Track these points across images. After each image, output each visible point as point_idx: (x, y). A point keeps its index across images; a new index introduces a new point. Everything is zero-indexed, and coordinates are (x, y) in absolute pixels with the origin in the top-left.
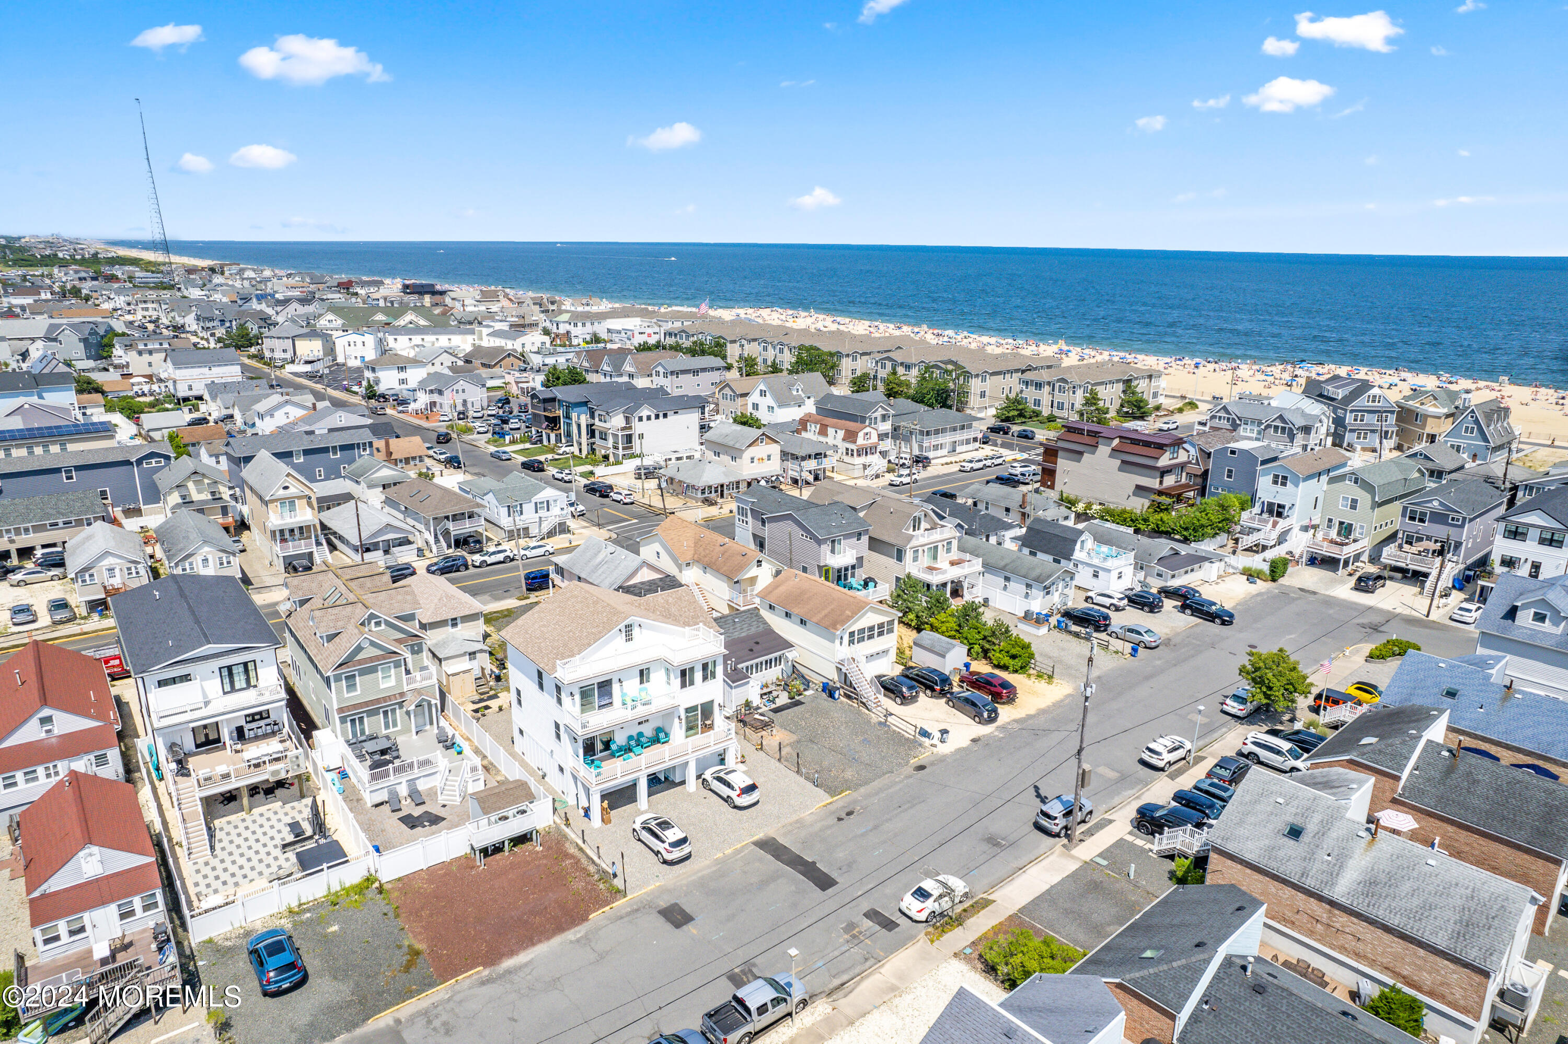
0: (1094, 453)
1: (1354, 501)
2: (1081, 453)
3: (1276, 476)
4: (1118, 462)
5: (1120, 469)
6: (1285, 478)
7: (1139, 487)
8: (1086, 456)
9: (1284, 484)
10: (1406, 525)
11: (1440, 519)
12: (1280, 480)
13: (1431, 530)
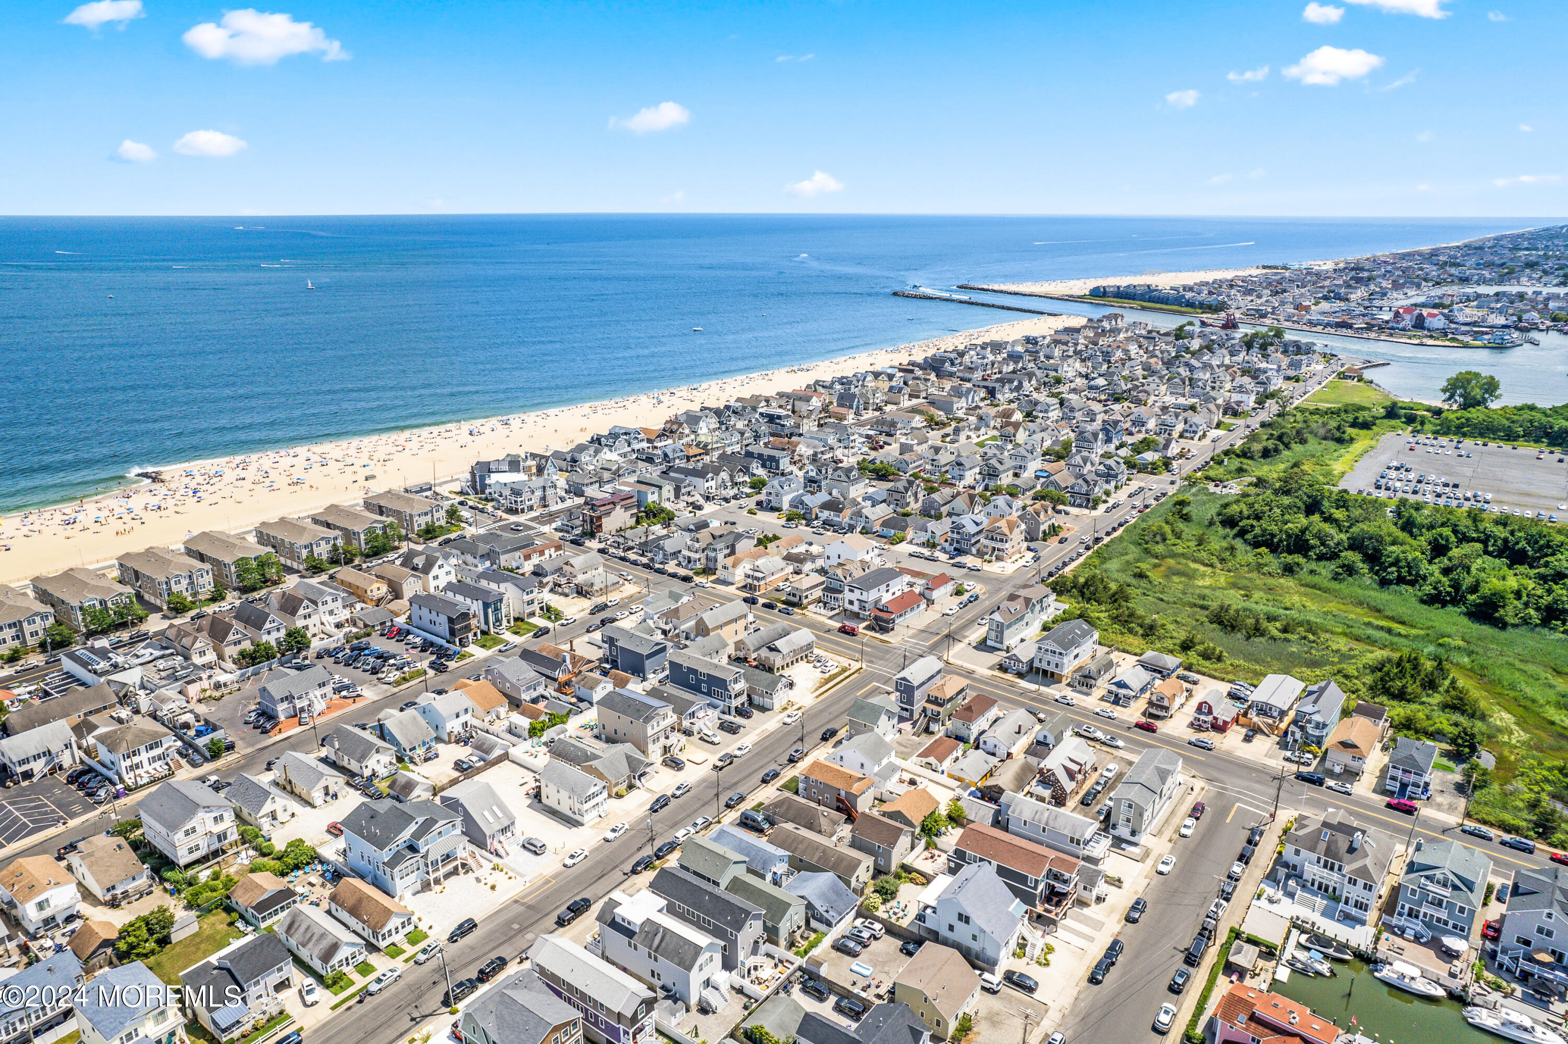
3: (651, 492)
10: (683, 491)
11: (689, 485)
12: (653, 493)
13: (688, 489)
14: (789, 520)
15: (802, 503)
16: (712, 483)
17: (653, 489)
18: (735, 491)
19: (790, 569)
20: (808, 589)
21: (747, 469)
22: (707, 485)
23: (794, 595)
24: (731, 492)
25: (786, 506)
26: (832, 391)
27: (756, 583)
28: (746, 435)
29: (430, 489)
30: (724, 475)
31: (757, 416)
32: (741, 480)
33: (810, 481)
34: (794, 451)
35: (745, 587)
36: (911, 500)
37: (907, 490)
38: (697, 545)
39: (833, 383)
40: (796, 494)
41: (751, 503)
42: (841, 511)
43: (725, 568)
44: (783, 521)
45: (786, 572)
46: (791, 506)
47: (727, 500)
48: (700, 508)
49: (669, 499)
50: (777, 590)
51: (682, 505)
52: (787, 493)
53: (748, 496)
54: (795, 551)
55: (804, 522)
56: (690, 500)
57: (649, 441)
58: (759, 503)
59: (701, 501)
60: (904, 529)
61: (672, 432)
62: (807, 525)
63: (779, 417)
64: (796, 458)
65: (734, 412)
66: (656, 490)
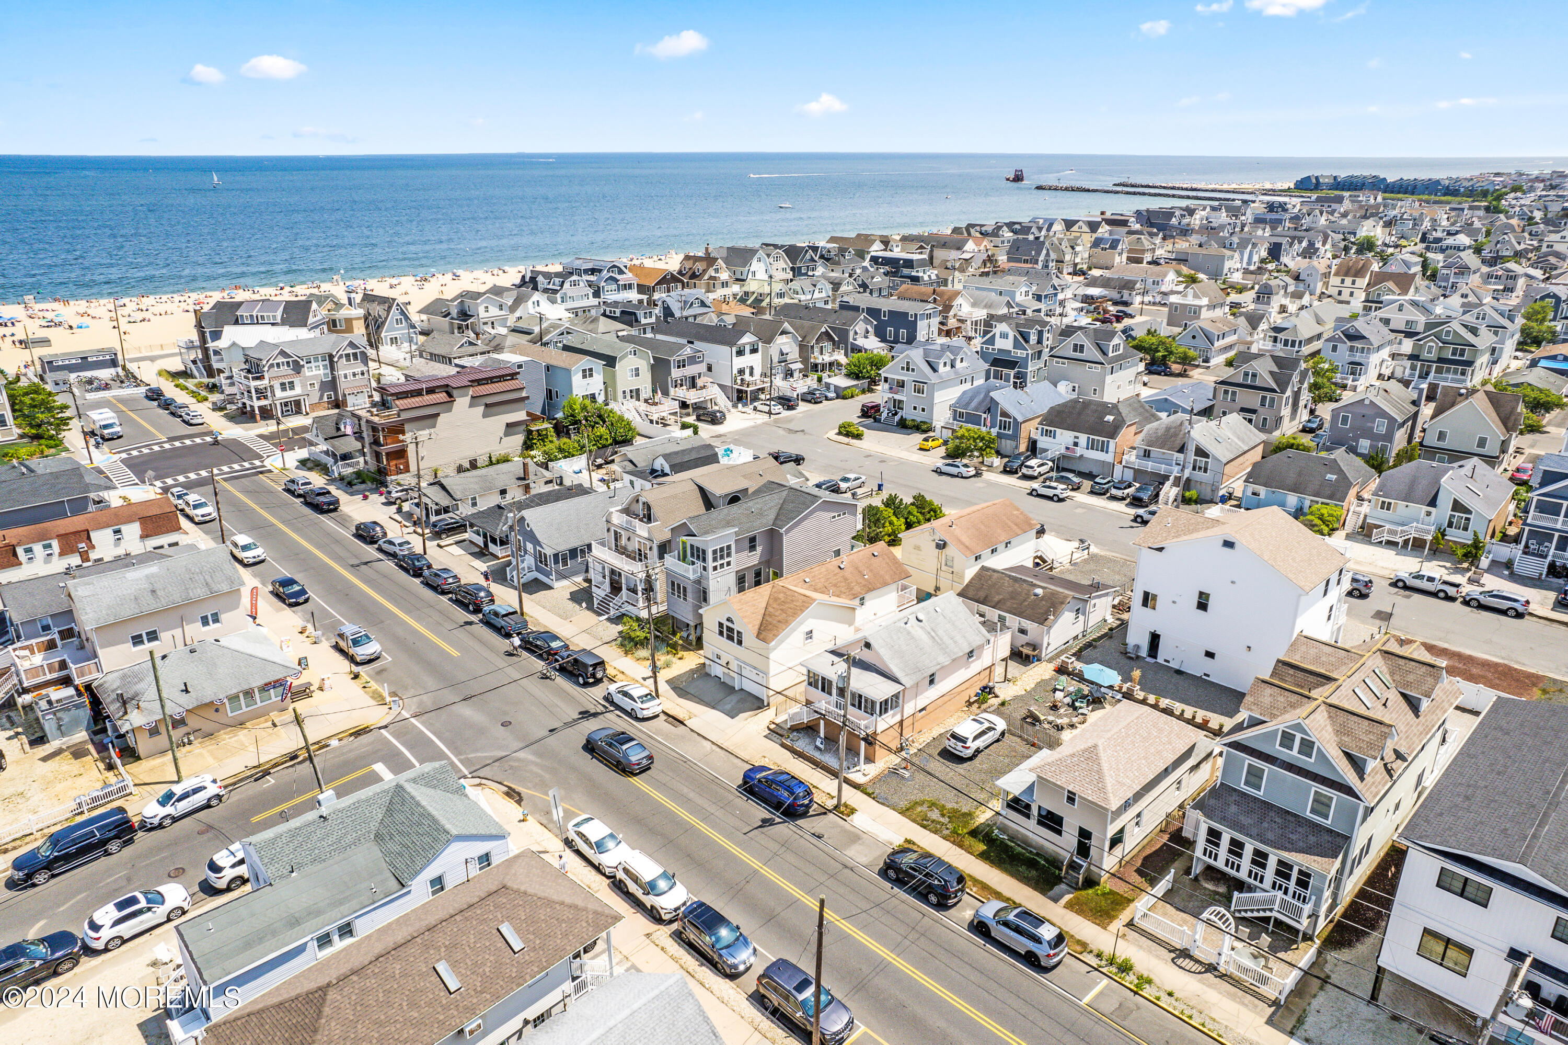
0: (450, 410)
1: (637, 369)
2: (438, 415)
3: (584, 371)
4: (483, 408)
5: (485, 416)
6: (591, 370)
7: (508, 425)
8: (440, 419)
9: (591, 375)
10: (676, 373)
11: (693, 360)
12: (587, 373)
13: (690, 370)
14: (954, 454)
15: (991, 407)
16: (754, 361)
17: (586, 362)
18: (811, 382)
19: (1003, 644)
20: (1127, 805)
21: (843, 334)
22: (740, 362)
23: (1052, 822)
24: (802, 385)
25: (941, 416)
26: (997, 241)
27: (862, 721)
28: (844, 288)
29: (114, 363)
30: (786, 344)
31: (866, 263)
32: (827, 358)
33: (996, 362)
34: (947, 308)
35: (809, 729)
36: (1286, 412)
37: (1282, 382)
38: (642, 530)
39: (999, 228)
40: (967, 386)
41: (850, 411)
42: (1113, 431)
43: (729, 633)
44: (936, 458)
45: (985, 659)
46: (957, 416)
47: (787, 403)
48: (715, 419)
49: (635, 394)
50: (948, 755)
51: (667, 407)
52: (945, 384)
53: (842, 395)
54: (1001, 561)
55: (997, 462)
56: (692, 397)
57: (642, 289)
58: (869, 412)
59: (723, 402)
60: (1337, 492)
61: (694, 276)
62: (1008, 471)
63: (909, 264)
64: (952, 323)
65: (822, 257)
66: (597, 365)
